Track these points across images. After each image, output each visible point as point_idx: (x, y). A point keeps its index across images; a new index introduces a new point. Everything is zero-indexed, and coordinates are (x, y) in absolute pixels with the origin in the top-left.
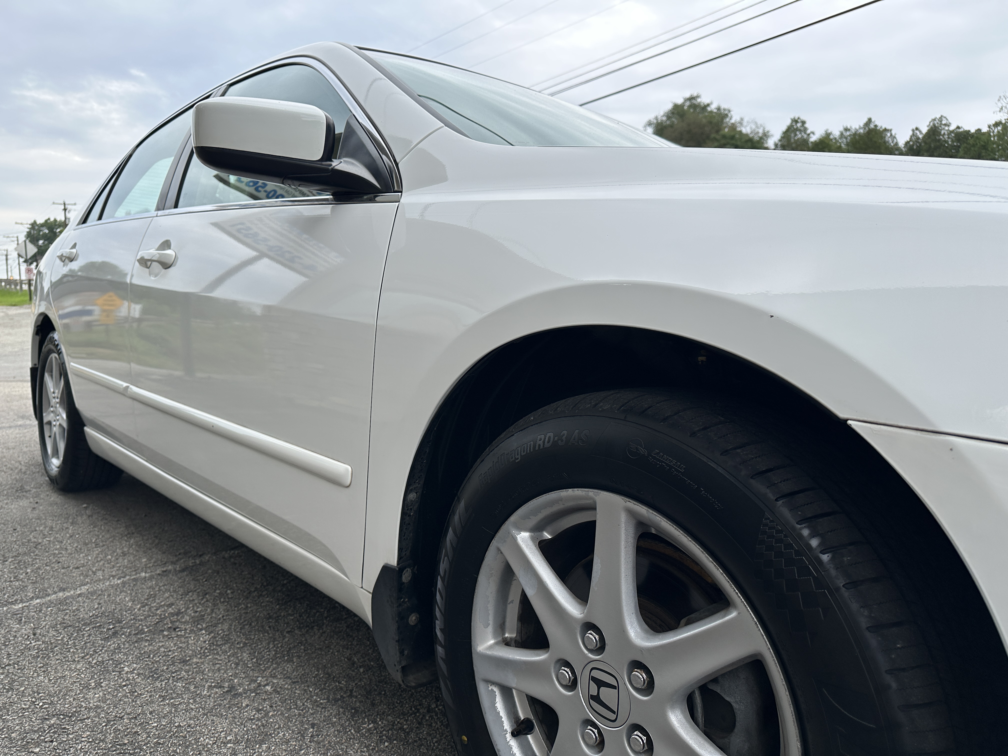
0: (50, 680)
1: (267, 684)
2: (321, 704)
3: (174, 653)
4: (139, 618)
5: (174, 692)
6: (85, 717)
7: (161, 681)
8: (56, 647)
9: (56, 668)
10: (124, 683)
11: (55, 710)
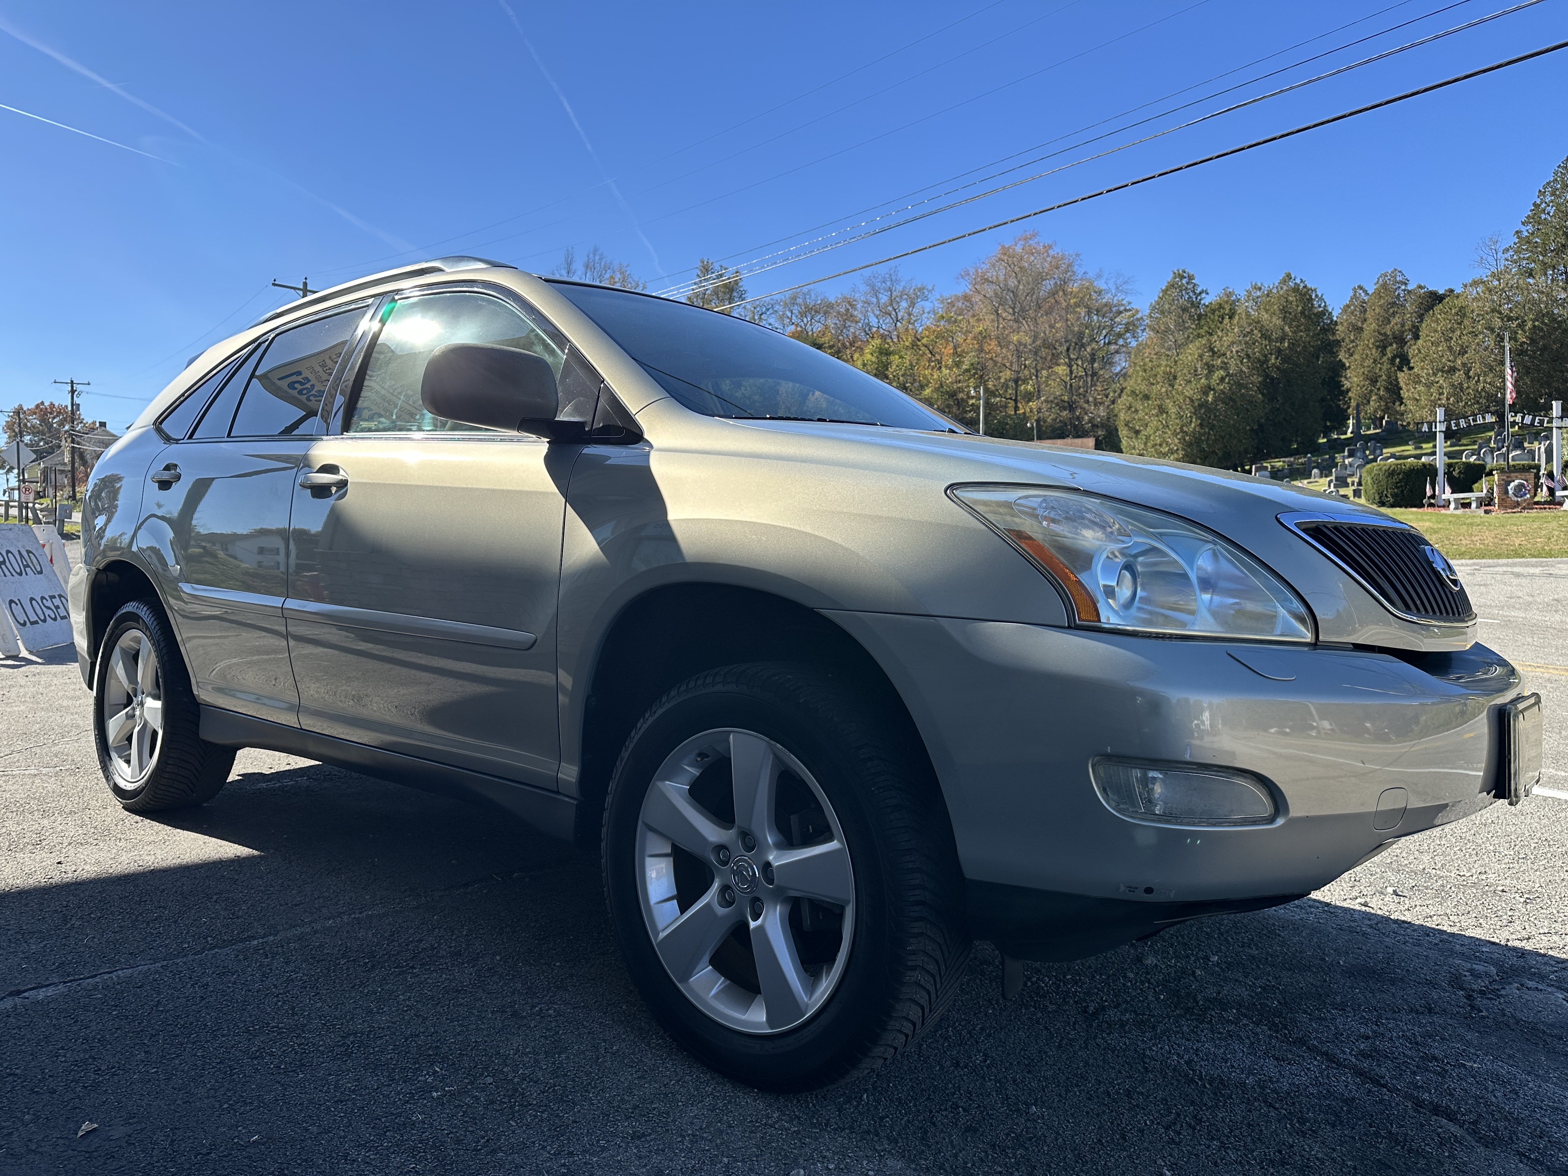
0: (330, 1007)
1: (550, 1009)
2: (608, 1024)
3: (443, 984)
4: (392, 952)
5: (460, 1016)
6: (382, 1035)
7: (442, 1007)
8: (318, 978)
9: (330, 997)
10: (405, 1009)
11: (349, 1030)
